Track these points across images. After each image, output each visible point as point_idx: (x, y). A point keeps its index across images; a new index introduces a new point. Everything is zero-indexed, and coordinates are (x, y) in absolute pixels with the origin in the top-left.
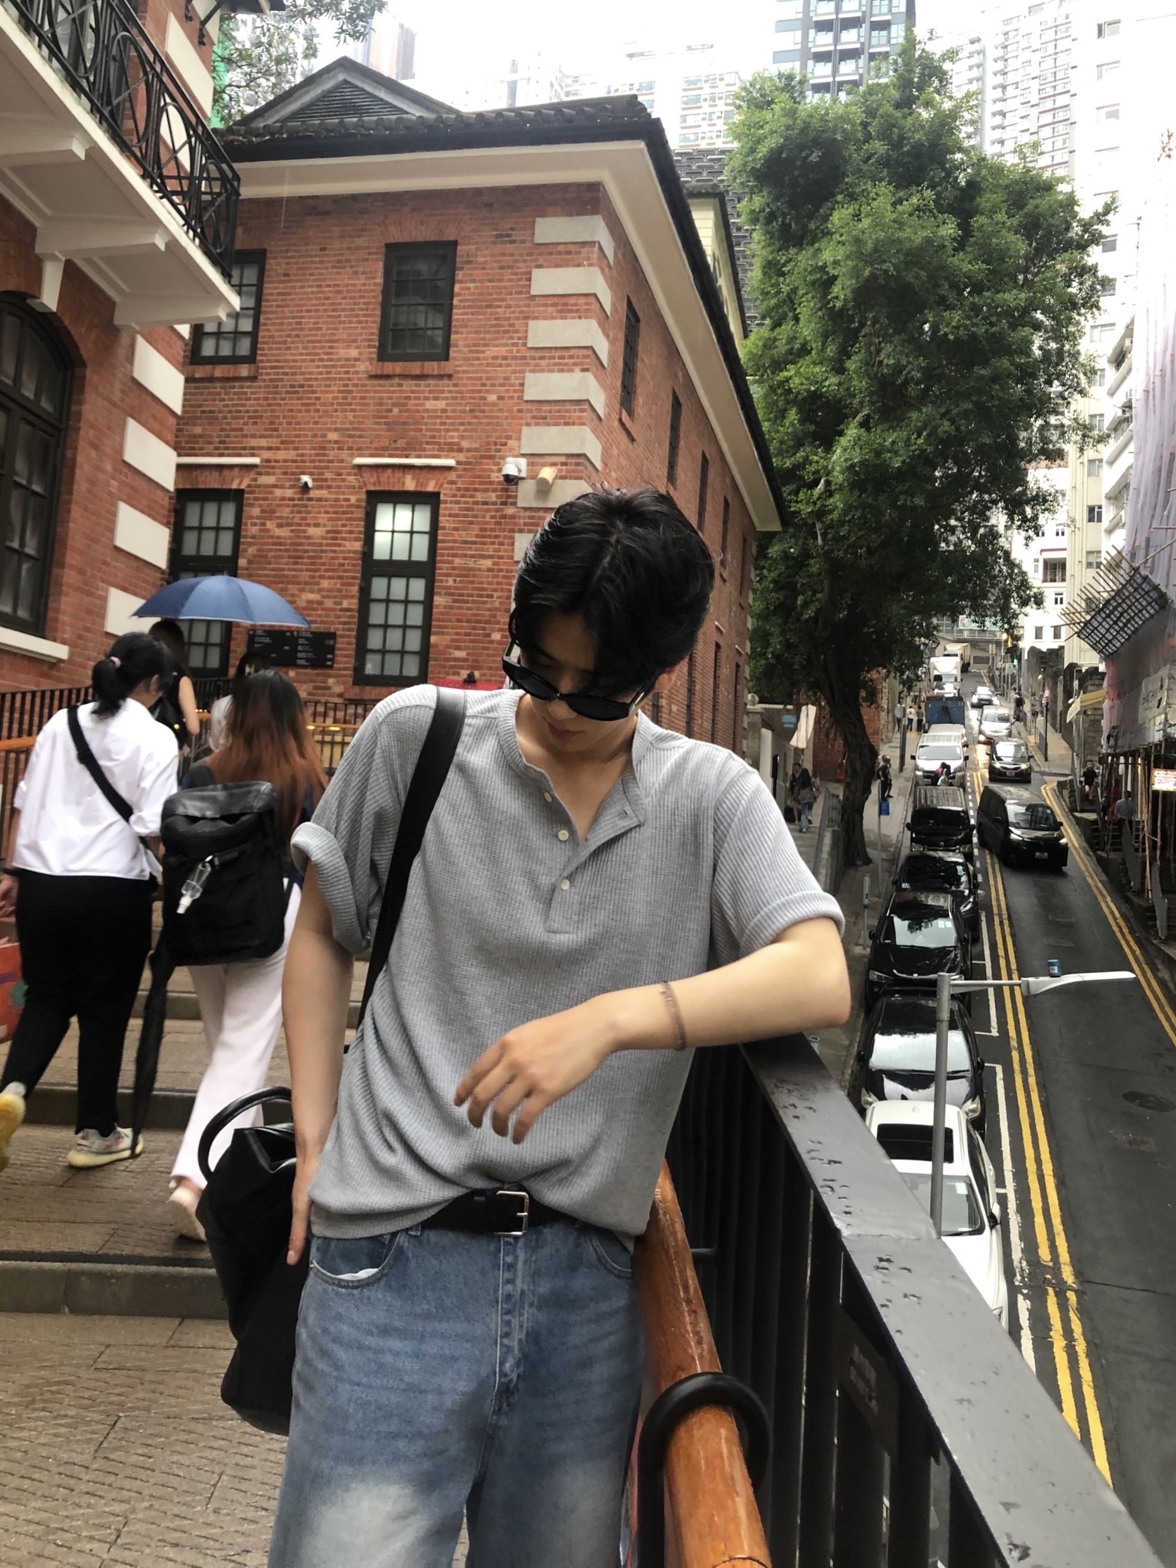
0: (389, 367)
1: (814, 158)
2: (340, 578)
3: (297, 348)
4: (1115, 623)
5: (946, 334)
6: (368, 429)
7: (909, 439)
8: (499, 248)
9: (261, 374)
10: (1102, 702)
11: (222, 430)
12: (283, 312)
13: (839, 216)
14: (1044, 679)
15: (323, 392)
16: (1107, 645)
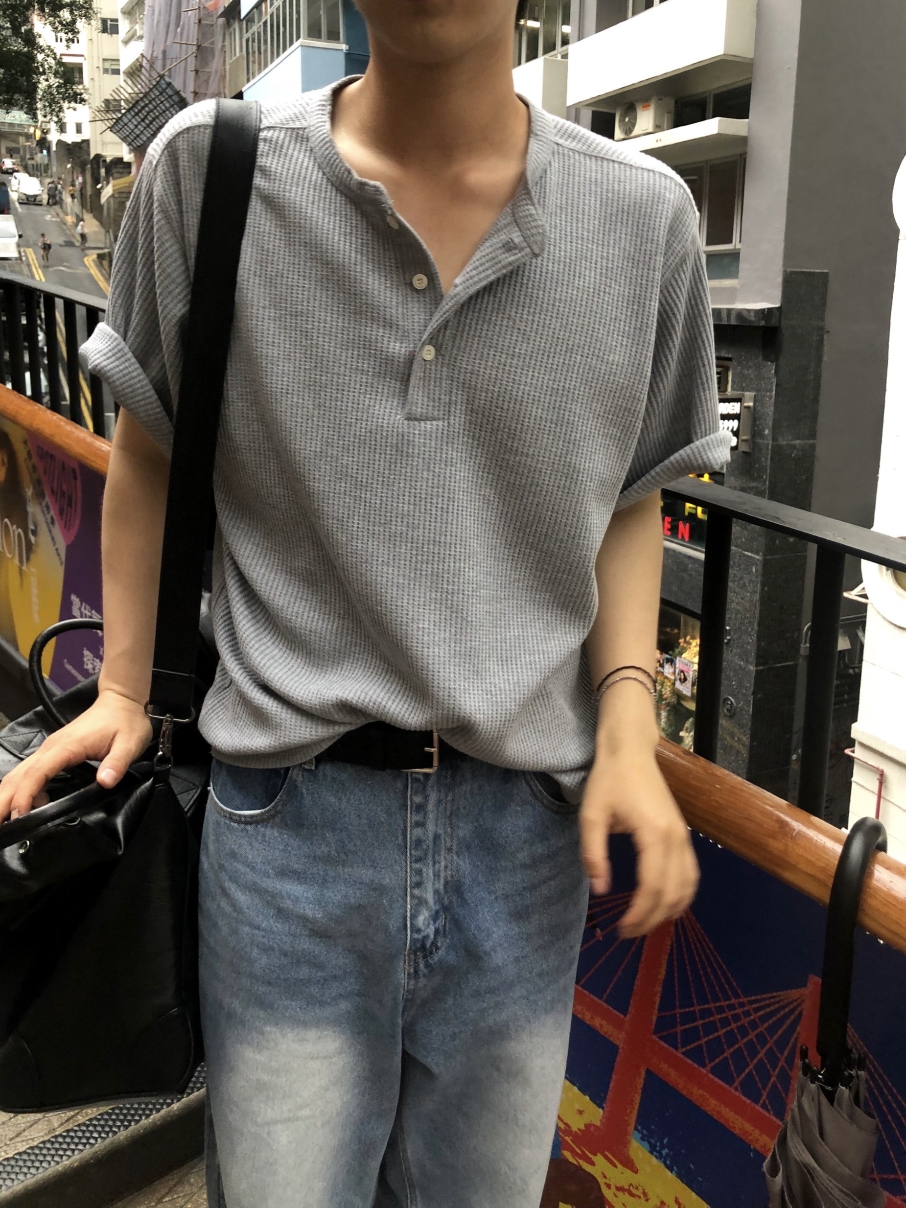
4: (143, 120)
14: (72, 167)
16: (135, 138)
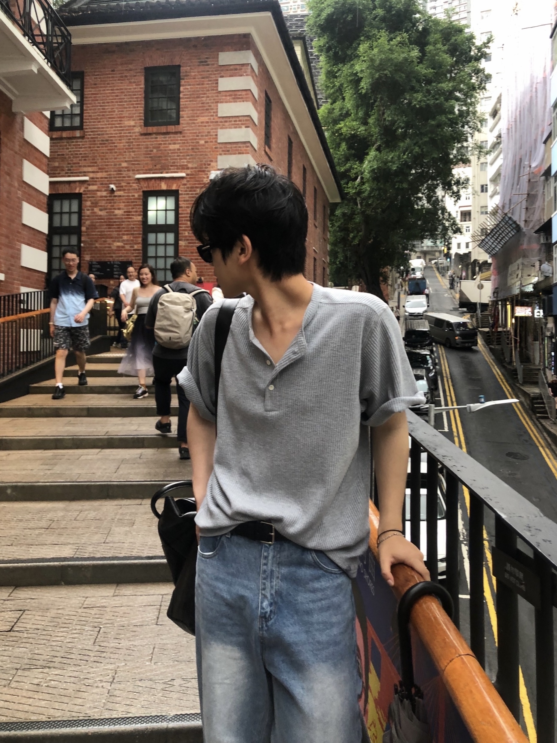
0: (150, 129)
1: (349, 18)
2: (132, 234)
3: (104, 121)
4: (496, 239)
5: (415, 105)
6: (142, 161)
7: (399, 155)
8: (202, 68)
9: (86, 135)
10: (490, 277)
11: (69, 164)
12: (95, 103)
13: (362, 48)
14: (462, 267)
15: (118, 143)
16: (492, 250)
